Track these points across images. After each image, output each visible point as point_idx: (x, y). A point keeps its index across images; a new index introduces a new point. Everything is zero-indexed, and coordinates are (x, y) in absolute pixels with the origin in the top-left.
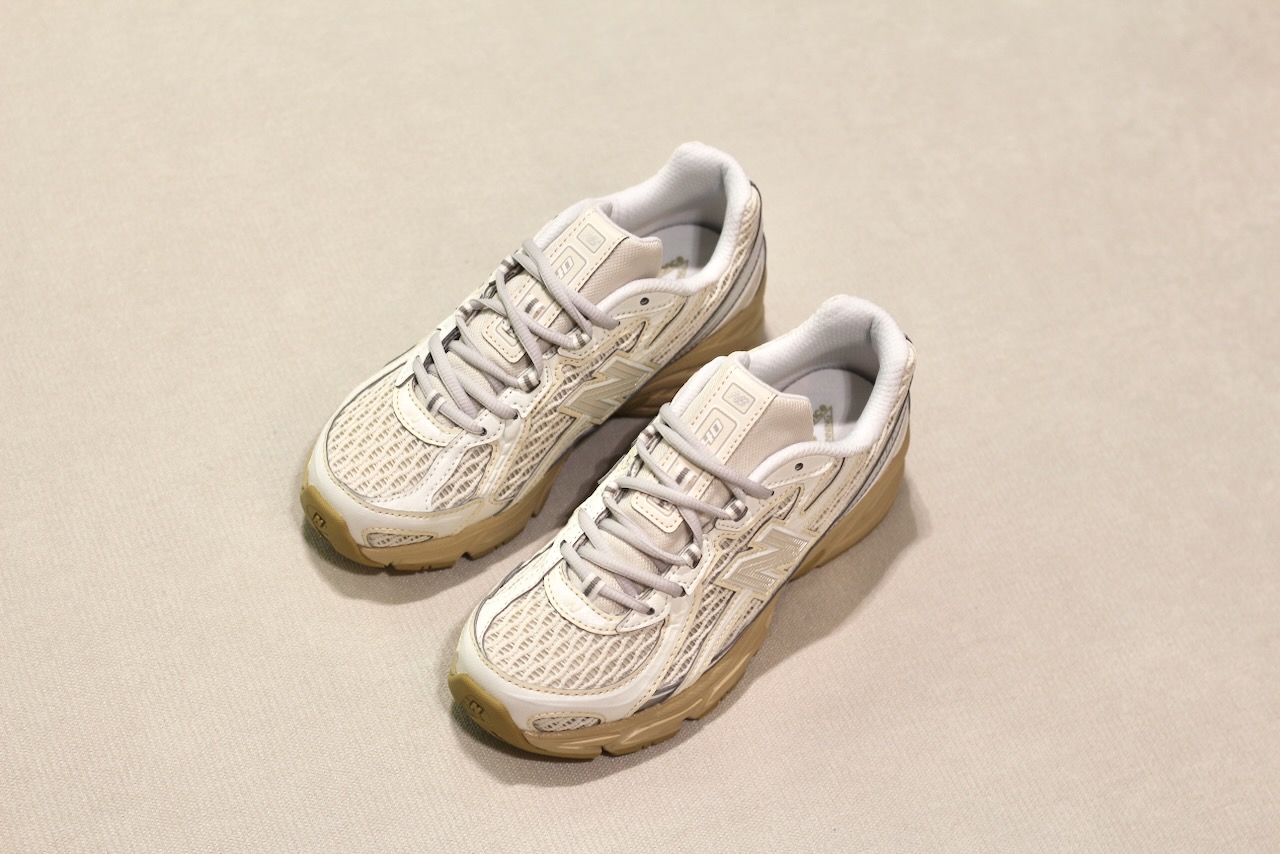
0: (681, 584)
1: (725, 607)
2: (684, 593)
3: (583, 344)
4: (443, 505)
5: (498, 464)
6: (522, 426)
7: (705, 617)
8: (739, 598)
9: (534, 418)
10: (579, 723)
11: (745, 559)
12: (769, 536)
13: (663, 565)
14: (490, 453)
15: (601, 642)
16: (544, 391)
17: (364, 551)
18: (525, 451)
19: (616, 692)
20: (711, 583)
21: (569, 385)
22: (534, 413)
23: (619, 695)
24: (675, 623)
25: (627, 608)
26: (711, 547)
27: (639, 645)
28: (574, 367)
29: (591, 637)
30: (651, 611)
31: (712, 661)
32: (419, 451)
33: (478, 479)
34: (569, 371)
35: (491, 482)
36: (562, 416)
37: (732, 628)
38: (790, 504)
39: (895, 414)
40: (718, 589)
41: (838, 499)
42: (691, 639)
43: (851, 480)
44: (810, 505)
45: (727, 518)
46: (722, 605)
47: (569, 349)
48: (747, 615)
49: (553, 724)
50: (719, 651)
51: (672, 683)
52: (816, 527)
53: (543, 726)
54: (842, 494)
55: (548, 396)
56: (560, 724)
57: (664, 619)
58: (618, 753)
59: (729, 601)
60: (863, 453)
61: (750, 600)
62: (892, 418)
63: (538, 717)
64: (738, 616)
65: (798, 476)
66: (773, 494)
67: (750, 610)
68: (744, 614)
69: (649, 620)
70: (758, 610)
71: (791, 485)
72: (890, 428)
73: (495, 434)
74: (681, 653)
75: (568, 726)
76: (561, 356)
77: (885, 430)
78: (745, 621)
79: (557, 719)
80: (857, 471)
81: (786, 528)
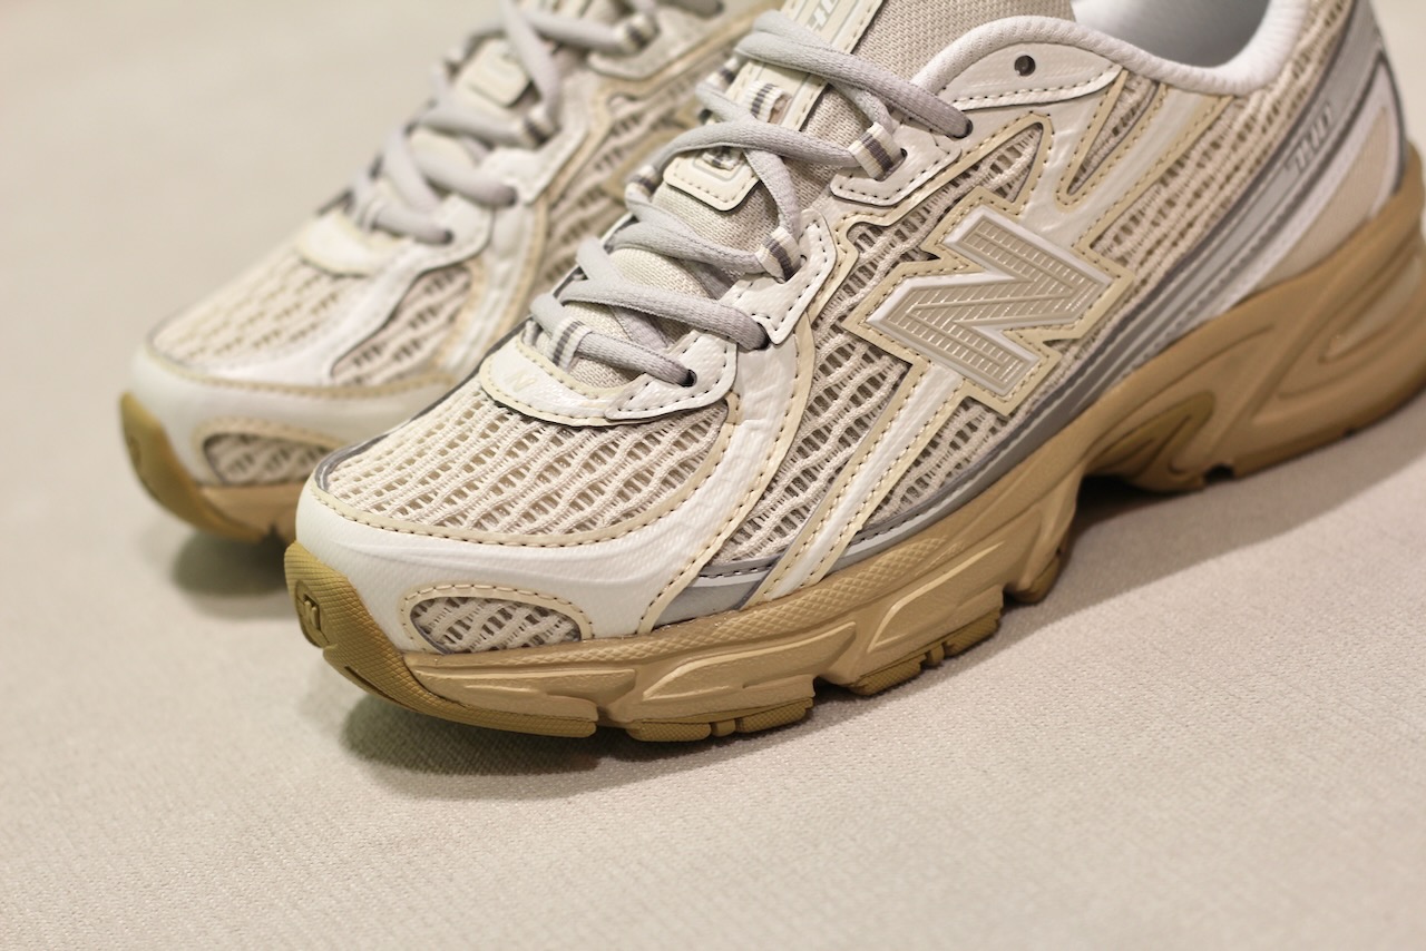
0: (756, 318)
1: (887, 399)
2: (765, 343)
4: (358, 380)
6: (530, 223)
7: (838, 416)
8: (925, 380)
9: (556, 206)
10: (517, 629)
11: (918, 282)
13: (713, 274)
14: (467, 286)
15: (569, 442)
16: (570, 146)
17: (211, 494)
20: (836, 329)
22: (551, 197)
24: (753, 416)
25: (629, 373)
26: (827, 240)
27: (664, 453)
30: (689, 380)
31: (861, 535)
34: (620, 105)
37: (917, 463)
38: (1020, 163)
39: (1310, 49)
40: (861, 349)
41: (1165, 194)
42: (802, 463)
43: (1196, 155)
44: (1079, 178)
45: (855, 170)
46: (879, 395)
47: (613, 52)
48: (959, 441)
49: (459, 622)
50: (887, 511)
51: (758, 557)
52: (1118, 251)
53: (438, 631)
54: (1175, 184)
55: (580, 159)
56: (476, 626)
57: (723, 402)
58: (647, 734)
59: (895, 386)
60: (1220, 96)
61: (959, 399)
62: (1306, 56)
63: (420, 599)
64: (931, 432)
65: (1027, 90)
66: (969, 128)
67: (967, 431)
68: (949, 435)
69: (682, 398)
70: (993, 441)
71: (1014, 113)
72: (1304, 79)
73: (471, 241)
74: (778, 490)
75: (499, 636)
76: (600, 73)
77: (1287, 75)
78: (957, 456)
79: (465, 609)
80: (1210, 136)
81: (1024, 224)
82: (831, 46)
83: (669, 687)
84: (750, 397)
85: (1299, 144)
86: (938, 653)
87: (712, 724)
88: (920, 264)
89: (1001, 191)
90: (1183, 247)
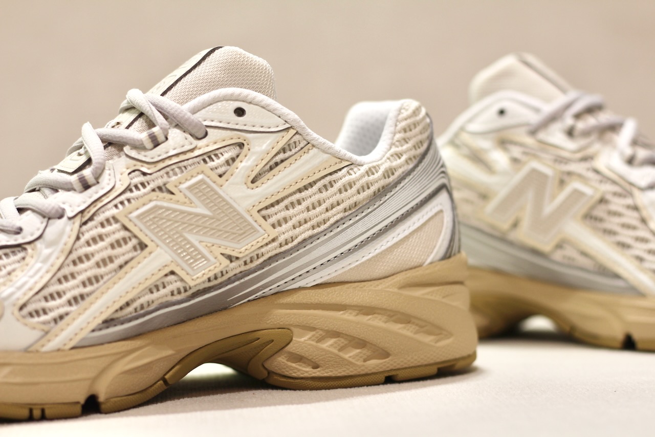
5: (31, 273)
6: (68, 229)
9: (85, 223)
14: (24, 258)
16: (102, 192)
18: (72, 268)
22: (86, 217)
28: (144, 174)
34: (136, 176)
35: (19, 288)
36: (123, 234)
47: (138, 146)
55: (106, 200)
73: (32, 235)
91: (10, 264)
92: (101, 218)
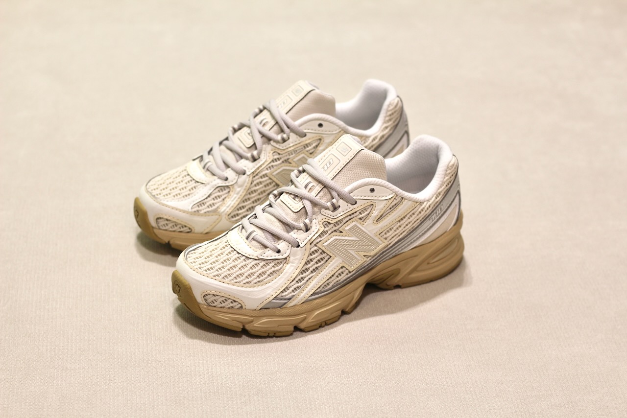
0: (297, 240)
1: (324, 264)
2: (298, 246)
3: (284, 141)
4: (198, 211)
5: (232, 199)
6: (247, 180)
7: (312, 266)
8: (334, 261)
9: (254, 177)
10: (228, 304)
11: (337, 237)
12: (352, 228)
13: (289, 227)
14: (229, 192)
15: (248, 261)
16: (261, 163)
17: (156, 231)
18: (249, 196)
19: (252, 289)
20: (315, 245)
21: (276, 163)
22: (255, 174)
23: (253, 292)
24: (292, 263)
25: (266, 247)
26: (317, 224)
27: (269, 268)
28: (279, 154)
29: (244, 258)
30: (279, 251)
31: (312, 295)
32: (193, 184)
33: (220, 203)
34: (276, 155)
35: (228, 207)
36: (270, 181)
37: (328, 280)
38: (366, 213)
39: (441, 192)
40: (320, 251)
41: (399, 224)
42: (302, 276)
43: (408, 216)
44: (379, 219)
45: (327, 209)
46: (322, 262)
47: (277, 142)
48: (339, 276)
49: (215, 300)
50: (319, 290)
51: (287, 297)
52: (385, 236)
53: (209, 301)
54: (402, 222)
55: (263, 167)
56: (218, 302)
57: (286, 258)
58: (253, 333)
59: (327, 261)
60: (417, 202)
61: (341, 266)
62: (439, 194)
63: (207, 293)
64: (333, 273)
65: (371, 196)
66: (356, 203)
67: (341, 274)
68: (337, 274)
69: (277, 256)
70: (347, 277)
71: (367, 201)
72: (438, 199)
73: (232, 181)
74: (295, 282)
75: (223, 305)
76: (272, 145)
77: (434, 198)
78: (338, 279)
79: (217, 297)
80: (413, 212)
81: (364, 228)
82: (327, 177)
83: (260, 324)
84: (292, 258)
85: (433, 215)
86: (323, 324)
87: (269, 333)
88: (338, 233)
89: (360, 219)
90: (401, 237)
91: (224, 195)
92: (261, 174)
